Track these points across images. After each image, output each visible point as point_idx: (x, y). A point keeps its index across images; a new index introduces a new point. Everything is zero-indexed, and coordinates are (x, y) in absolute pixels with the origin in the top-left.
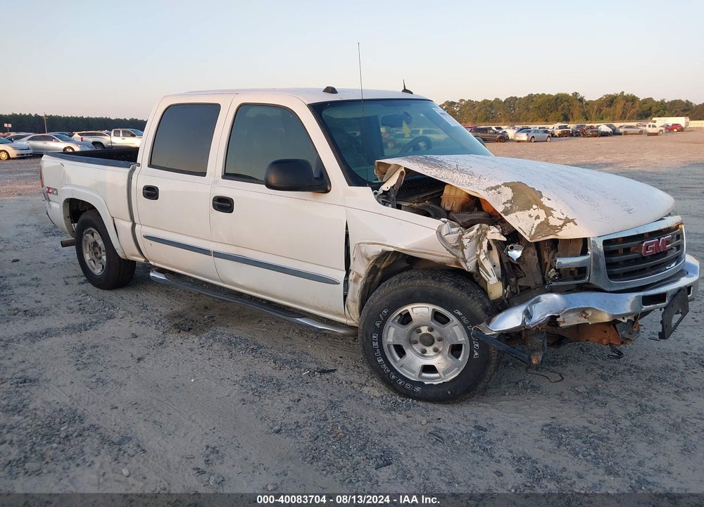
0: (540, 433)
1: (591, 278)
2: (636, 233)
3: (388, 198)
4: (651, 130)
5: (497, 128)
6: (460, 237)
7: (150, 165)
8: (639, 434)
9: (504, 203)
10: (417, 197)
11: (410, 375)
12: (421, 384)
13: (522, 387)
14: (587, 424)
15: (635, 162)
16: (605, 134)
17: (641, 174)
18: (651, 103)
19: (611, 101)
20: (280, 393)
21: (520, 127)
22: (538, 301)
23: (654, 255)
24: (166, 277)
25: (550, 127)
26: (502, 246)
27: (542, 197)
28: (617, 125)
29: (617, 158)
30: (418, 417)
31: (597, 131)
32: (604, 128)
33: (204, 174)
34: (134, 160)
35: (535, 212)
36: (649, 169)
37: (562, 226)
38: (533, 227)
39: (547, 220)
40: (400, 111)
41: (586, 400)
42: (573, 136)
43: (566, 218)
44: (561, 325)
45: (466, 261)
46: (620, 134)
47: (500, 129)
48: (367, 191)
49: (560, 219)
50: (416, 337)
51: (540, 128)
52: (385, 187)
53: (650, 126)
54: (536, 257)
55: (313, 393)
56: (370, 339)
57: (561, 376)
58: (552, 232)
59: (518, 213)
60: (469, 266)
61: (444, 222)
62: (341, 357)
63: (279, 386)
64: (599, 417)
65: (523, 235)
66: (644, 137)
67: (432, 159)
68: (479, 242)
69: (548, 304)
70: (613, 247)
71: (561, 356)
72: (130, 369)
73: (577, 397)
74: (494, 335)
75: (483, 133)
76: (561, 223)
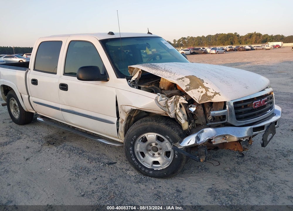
0: (206, 193)
1: (228, 120)
2: (250, 98)
3: (135, 84)
4: (267, 48)
5: (203, 48)
6: (166, 102)
7: (34, 69)
8: (253, 192)
9: (186, 86)
10: (148, 83)
11: (148, 166)
12: (152, 170)
13: (200, 169)
14: (229, 188)
15: (260, 61)
16: (248, 50)
17: (262, 67)
18: (267, 36)
19: (250, 36)
20: (88, 175)
21: (212, 47)
22: (203, 132)
23: (258, 108)
24: (43, 120)
25: (225, 47)
26: (186, 106)
27: (203, 82)
28: (253, 46)
29: (253, 60)
30: (151, 186)
31: (245, 49)
32: (247, 47)
33: (56, 73)
34: (28, 67)
35: (201, 89)
36: (266, 64)
37: (213, 96)
38: (200, 97)
39: (206, 93)
40: (145, 42)
41: (229, 175)
42: (234, 51)
43: (215, 92)
44: (214, 143)
45: (170, 113)
46: (254, 50)
47: (204, 48)
48: (124, 80)
49: (213, 93)
50: (150, 148)
51: (221, 48)
52: (133, 79)
53: (266, 46)
54: (202, 110)
55: (103, 174)
56: (129, 150)
57: (219, 163)
58: (209, 99)
59: (193, 90)
60: (172, 115)
61: (158, 95)
62: (120, 156)
63: (88, 171)
64: (235, 184)
65: (196, 100)
66: (264, 51)
67: (154, 65)
68: (176, 104)
69: (208, 133)
70: (239, 105)
71: (220, 153)
72: (22, 164)
73: (225, 173)
74: (182, 148)
75: (197, 50)
76: (213, 94)
